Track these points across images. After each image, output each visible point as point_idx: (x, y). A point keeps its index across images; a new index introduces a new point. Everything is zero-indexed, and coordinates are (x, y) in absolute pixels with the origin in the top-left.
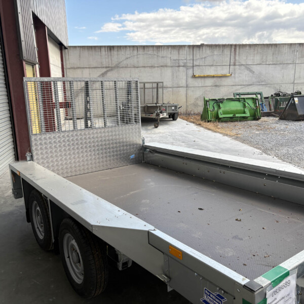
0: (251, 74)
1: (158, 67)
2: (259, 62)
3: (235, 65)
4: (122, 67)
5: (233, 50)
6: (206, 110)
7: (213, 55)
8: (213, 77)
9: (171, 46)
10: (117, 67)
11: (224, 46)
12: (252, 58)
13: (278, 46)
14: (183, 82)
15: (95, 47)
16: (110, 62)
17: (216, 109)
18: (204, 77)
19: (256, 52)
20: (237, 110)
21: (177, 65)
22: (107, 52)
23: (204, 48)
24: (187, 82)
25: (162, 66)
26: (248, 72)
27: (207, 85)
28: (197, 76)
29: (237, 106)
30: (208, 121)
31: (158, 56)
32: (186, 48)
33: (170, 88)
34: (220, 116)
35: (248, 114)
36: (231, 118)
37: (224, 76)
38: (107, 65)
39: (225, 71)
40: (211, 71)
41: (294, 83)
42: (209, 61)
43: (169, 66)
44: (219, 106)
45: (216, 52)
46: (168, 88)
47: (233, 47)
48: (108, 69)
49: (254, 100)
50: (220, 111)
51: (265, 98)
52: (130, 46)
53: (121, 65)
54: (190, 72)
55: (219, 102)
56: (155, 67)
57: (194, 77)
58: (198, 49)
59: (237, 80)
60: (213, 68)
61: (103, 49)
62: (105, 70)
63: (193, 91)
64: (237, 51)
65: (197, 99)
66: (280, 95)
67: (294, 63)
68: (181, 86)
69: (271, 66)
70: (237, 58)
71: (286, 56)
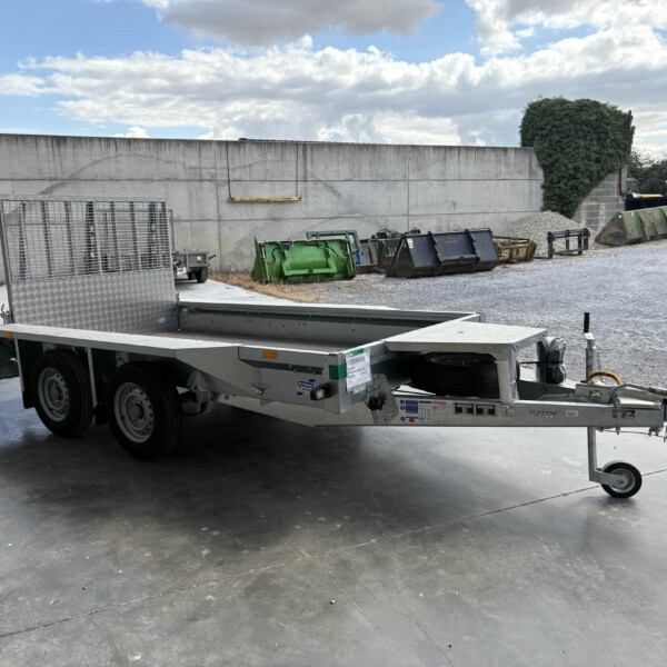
0: (335, 198)
1: (159, 180)
2: (347, 176)
3: (305, 181)
4: (85, 180)
5: (300, 153)
6: (259, 262)
7: (265, 161)
8: (268, 202)
9: (184, 141)
10: (74, 179)
11: (284, 144)
12: (335, 169)
13: (378, 149)
14: (211, 212)
15: (24, 137)
16: (59, 169)
17: (278, 260)
18: (251, 202)
19: (341, 158)
20: (315, 262)
21: (198, 177)
22: (51, 149)
23: (247, 147)
24: (218, 210)
25: (167, 179)
26: (331, 194)
27: (258, 217)
28: (238, 199)
29: (313, 255)
30: (267, 282)
31: (158, 159)
32: (214, 147)
33: (186, 221)
34: (287, 273)
35: (334, 269)
36: (304, 275)
37: (288, 201)
38: (53, 175)
39: (288, 191)
40: (262, 192)
41: (408, 215)
42: (258, 172)
43: (182, 180)
44: (283, 255)
45: (271, 155)
46: (181, 221)
47: (301, 148)
48: (54, 183)
49: (343, 244)
50: (286, 264)
51: (362, 242)
52: (100, 139)
53: (83, 175)
54: (224, 192)
55: (282, 247)
56: (153, 181)
57: (231, 201)
58: (236, 149)
59: (311, 209)
60: (266, 185)
61: (42, 143)
62: (47, 185)
63: (231, 228)
64: (309, 155)
65: (240, 243)
66: (386, 236)
67: (406, 180)
68: (208, 217)
69: (367, 183)
70: (309, 168)
71: (392, 166)
